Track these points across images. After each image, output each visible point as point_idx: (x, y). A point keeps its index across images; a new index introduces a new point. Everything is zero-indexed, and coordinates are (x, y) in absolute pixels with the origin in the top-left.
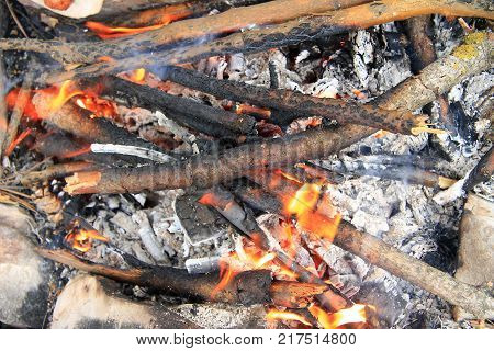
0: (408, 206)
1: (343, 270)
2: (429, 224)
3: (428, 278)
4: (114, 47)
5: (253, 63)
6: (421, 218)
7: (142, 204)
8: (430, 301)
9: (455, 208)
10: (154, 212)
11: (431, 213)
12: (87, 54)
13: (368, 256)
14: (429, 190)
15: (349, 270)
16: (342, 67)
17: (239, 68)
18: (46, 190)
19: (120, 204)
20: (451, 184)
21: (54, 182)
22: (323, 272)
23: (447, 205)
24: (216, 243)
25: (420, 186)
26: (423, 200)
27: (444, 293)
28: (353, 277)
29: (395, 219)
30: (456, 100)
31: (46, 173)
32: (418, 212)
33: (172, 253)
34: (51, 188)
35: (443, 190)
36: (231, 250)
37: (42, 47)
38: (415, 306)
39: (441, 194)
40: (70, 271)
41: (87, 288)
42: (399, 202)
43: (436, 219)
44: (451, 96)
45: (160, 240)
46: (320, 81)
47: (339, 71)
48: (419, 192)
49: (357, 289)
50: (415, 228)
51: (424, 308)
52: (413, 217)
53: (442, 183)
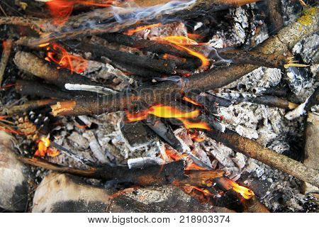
0: (269, 122)
1: (229, 164)
2: (282, 133)
3: (289, 165)
5: (165, 31)
6: (277, 129)
7: (89, 126)
8: (285, 182)
9: (298, 122)
10: (98, 131)
11: (283, 126)
13: (250, 153)
14: (282, 111)
15: (232, 164)
16: (224, 32)
17: (156, 34)
18: (26, 118)
19: (74, 127)
20: (297, 107)
21: (31, 113)
22: (215, 166)
23: (294, 120)
24: (147, 148)
25: (277, 109)
26: (279, 117)
27: (299, 174)
28: (236, 168)
29: (261, 131)
30: (298, 52)
31: (24, 107)
32: (275, 126)
33: (112, 158)
34: (29, 116)
35: (291, 110)
36: (157, 152)
37: (25, 22)
38: (276, 186)
39: (290, 113)
40: (42, 172)
41: (58, 182)
42: (262, 120)
43: (287, 129)
44: (294, 50)
45: (104, 150)
46: (210, 41)
47: (223, 34)
48: (276, 112)
49: (239, 176)
50: (274, 135)
51: (282, 187)
52: (272, 129)
53: (291, 106)
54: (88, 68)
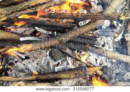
0: (107, 43)
4: (18, 8)
11: (113, 45)
12: (9, 11)
14: (113, 38)
20: (118, 36)
25: (110, 37)
26: (112, 41)
32: (110, 45)
35: (116, 37)
38: (116, 71)
39: (117, 39)
41: (19, 85)
42: (105, 43)
43: (115, 46)
48: (110, 39)
52: (109, 47)
53: (116, 35)
54: (20, 31)
